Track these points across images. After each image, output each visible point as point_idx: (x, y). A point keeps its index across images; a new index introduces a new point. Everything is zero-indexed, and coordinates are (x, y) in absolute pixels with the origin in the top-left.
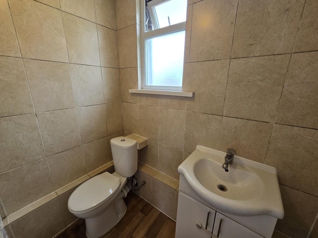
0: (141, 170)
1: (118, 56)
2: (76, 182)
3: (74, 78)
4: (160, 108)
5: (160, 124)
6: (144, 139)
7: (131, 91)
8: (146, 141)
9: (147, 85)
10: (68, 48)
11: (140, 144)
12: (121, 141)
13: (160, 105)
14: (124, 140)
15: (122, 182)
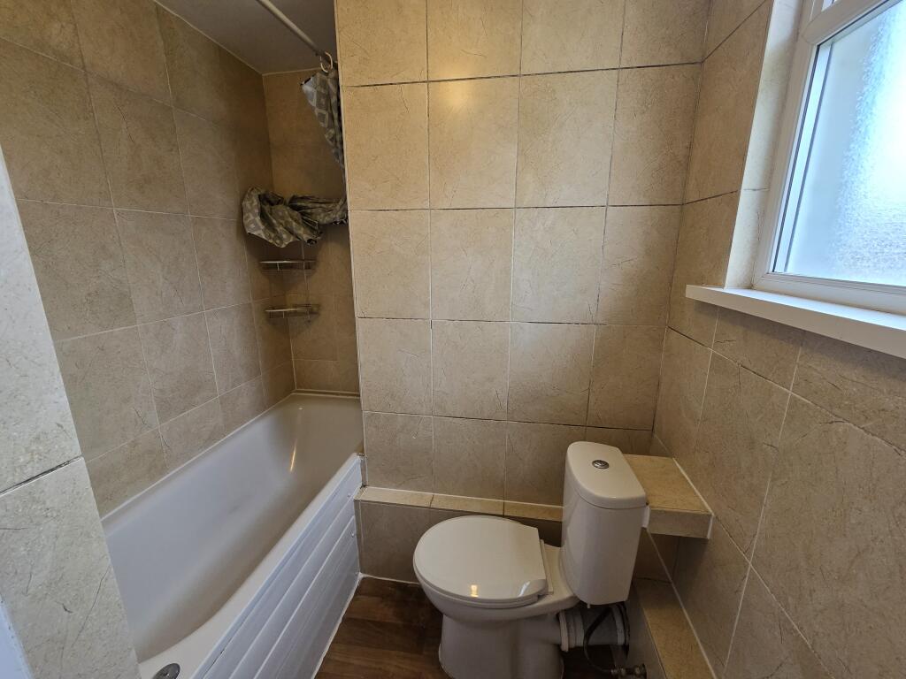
0: (646, 613)
1: (688, 157)
2: (474, 503)
3: (518, 246)
4: (794, 402)
5: (774, 480)
6: (699, 502)
7: (694, 292)
8: (703, 519)
9: (780, 269)
10: (520, 169)
11: (656, 515)
12: (595, 462)
13: (797, 384)
14: (605, 465)
15: (552, 593)
